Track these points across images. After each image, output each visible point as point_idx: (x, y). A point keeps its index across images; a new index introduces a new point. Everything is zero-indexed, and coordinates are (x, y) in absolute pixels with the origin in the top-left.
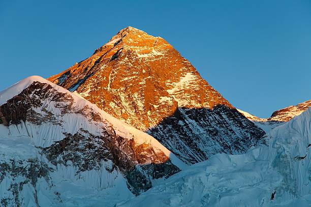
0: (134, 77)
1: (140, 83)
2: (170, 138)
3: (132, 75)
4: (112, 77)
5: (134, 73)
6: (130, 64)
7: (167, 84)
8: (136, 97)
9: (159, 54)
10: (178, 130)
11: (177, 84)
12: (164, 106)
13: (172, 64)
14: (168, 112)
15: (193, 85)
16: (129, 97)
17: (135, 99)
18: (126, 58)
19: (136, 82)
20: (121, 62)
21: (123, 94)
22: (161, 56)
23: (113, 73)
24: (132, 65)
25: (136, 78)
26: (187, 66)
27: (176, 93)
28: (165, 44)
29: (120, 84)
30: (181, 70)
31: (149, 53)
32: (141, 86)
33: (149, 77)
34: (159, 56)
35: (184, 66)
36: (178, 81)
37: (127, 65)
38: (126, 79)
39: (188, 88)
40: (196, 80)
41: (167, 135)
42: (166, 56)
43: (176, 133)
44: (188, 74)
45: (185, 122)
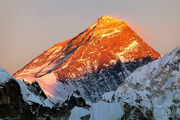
0: (95, 52)
1: (98, 55)
2: (110, 84)
3: (95, 51)
4: (84, 52)
5: (95, 49)
6: (94, 44)
7: (121, 49)
8: (95, 62)
9: (118, 31)
10: (117, 79)
11: (126, 49)
12: (111, 65)
13: (125, 37)
14: (113, 68)
15: (135, 49)
16: (91, 63)
17: (94, 64)
18: (93, 41)
19: (96, 54)
20: (90, 43)
21: (89, 61)
22: (119, 33)
23: (86, 49)
24: (95, 45)
25: (96, 52)
26: (135, 37)
27: (124, 55)
28: (123, 25)
29: (88, 56)
30: (131, 39)
31: (112, 32)
32: (98, 56)
33: (106, 50)
34: (117, 33)
35: (133, 36)
36: (128, 46)
37: (92, 45)
38: (92, 52)
39: (132, 51)
40: (137, 46)
41: (109, 82)
42: (122, 32)
43: (115, 80)
44: (135, 41)
45: (123, 73)
